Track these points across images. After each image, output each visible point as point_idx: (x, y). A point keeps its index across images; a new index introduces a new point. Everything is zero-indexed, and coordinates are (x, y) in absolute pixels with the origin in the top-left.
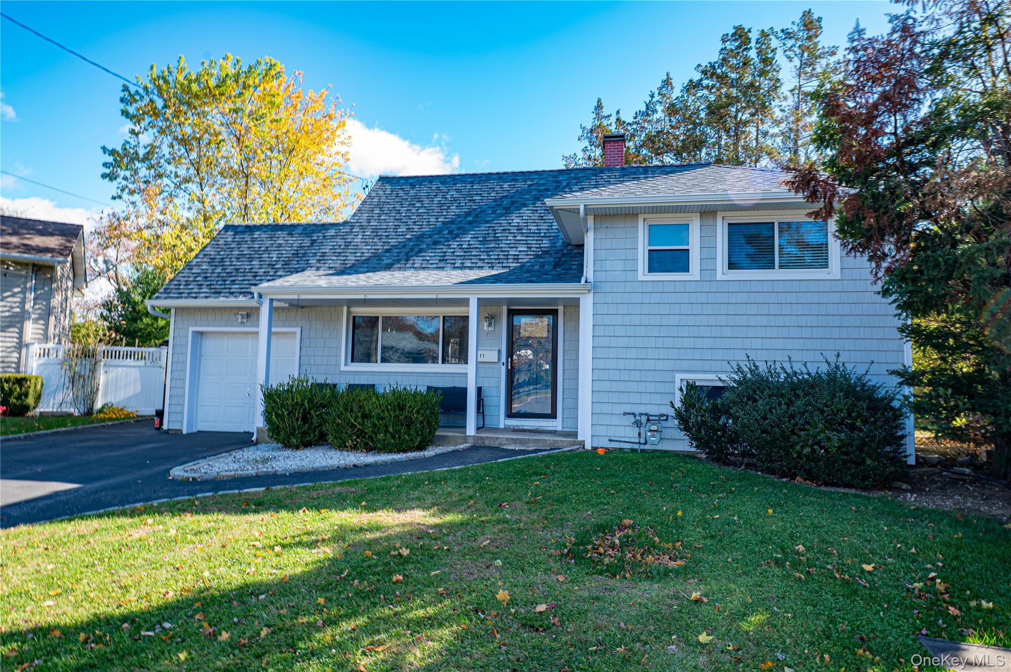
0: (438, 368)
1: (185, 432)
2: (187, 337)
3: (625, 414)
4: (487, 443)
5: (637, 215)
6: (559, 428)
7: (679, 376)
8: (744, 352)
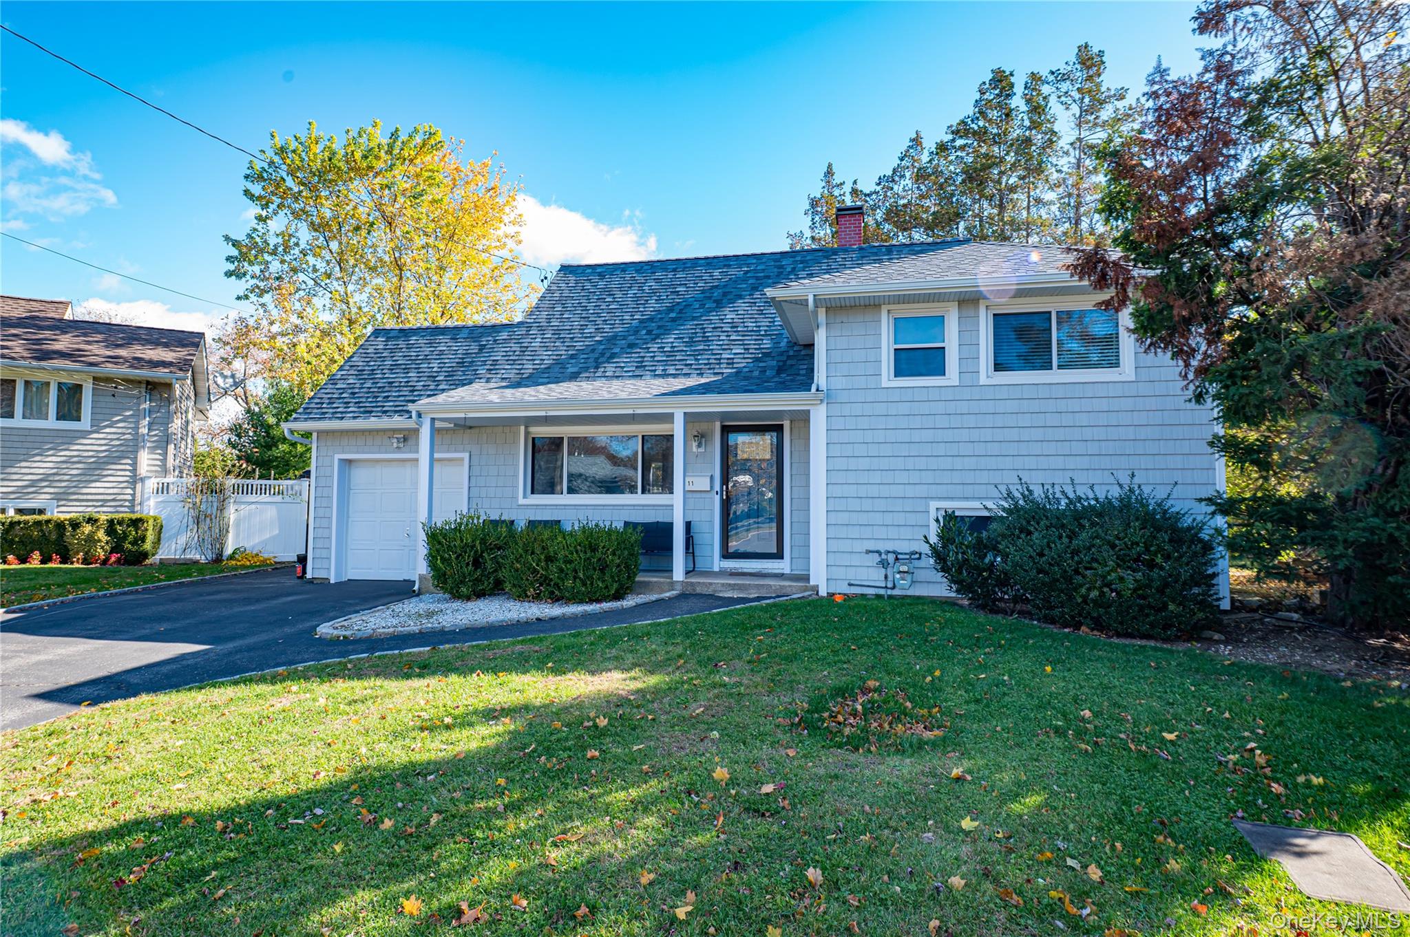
0: (638, 499)
1: (332, 581)
2: (332, 466)
3: (868, 552)
4: (699, 590)
5: (880, 305)
6: (787, 571)
7: (933, 505)
8: (1015, 474)
